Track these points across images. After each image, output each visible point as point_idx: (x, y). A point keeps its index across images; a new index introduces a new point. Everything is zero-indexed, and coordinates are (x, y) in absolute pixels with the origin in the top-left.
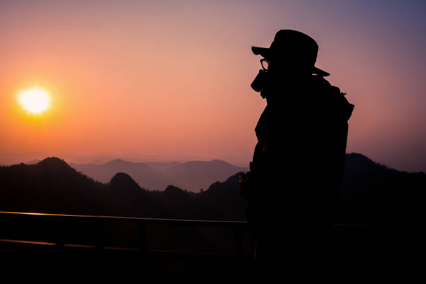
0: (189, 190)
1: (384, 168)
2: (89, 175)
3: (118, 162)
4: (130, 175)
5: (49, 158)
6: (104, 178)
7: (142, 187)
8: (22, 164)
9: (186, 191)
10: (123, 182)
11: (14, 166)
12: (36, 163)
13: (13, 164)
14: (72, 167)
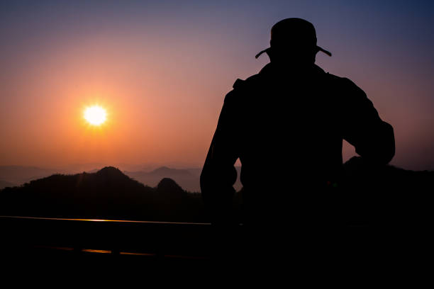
3: (163, 169)
4: (174, 179)
5: (106, 167)
8: (84, 173)
14: (125, 174)
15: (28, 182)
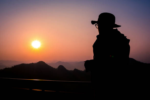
0: (81, 70)
1: (139, 62)
2: (52, 66)
3: (60, 62)
4: (64, 66)
5: (40, 61)
6: (56, 67)
7: (67, 69)
8: (33, 63)
9: (80, 70)
10: (61, 68)
11: (30, 64)
12: (36, 63)
13: (30, 63)
14: (47, 64)
15: (13, 66)
